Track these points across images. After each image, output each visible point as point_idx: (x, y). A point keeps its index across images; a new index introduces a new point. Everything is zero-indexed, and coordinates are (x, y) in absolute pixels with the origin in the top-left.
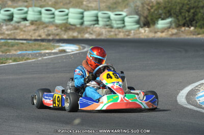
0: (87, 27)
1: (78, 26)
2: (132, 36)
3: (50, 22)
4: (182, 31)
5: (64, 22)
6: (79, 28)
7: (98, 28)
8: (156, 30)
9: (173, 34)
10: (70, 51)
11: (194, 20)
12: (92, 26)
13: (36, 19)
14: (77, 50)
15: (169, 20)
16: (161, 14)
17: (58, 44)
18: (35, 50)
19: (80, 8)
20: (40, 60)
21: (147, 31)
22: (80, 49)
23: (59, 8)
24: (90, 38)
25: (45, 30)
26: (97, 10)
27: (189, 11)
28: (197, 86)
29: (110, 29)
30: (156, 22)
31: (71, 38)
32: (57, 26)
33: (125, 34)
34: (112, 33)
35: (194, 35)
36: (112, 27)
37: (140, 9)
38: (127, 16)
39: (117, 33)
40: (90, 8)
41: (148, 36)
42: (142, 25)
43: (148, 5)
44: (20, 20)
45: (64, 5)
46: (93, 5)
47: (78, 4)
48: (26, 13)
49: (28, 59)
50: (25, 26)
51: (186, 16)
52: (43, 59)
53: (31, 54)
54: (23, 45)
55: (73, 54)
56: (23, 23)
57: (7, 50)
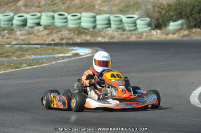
0: (100, 31)
1: (91, 30)
2: (144, 39)
3: (63, 27)
4: (193, 33)
5: (77, 26)
6: (91, 32)
7: (110, 32)
8: (168, 32)
9: (185, 36)
10: (83, 54)
12: (105, 29)
13: (49, 24)
14: (90, 53)
15: (180, 22)
16: (172, 16)
17: (71, 48)
18: (49, 55)
19: (92, 11)
20: (54, 64)
21: (158, 34)
22: (93, 52)
23: (72, 13)
24: (103, 41)
25: (59, 35)
26: (109, 13)
27: (199, 13)
29: (122, 32)
30: (167, 24)
31: (83, 41)
32: (70, 30)
33: (137, 37)
34: (124, 36)
36: (124, 30)
37: (151, 12)
38: (138, 18)
39: (129, 35)
40: (102, 12)
41: (159, 38)
42: (154, 28)
43: (159, 7)
44: (33, 25)
45: (76, 9)
46: (105, 9)
47: (90, 8)
48: (40, 18)
49: (42, 63)
50: (39, 31)
51: (197, 17)
52: (56, 63)
53: (45, 58)
54: (37, 50)
55: (86, 58)
56: (37, 28)
57: (22, 55)
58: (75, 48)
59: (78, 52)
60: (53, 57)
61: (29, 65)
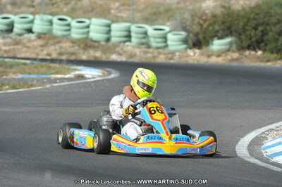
0: (115, 46)
1: (103, 43)
2: (176, 60)
3: (64, 36)
4: (246, 56)
5: (84, 36)
6: (103, 46)
7: (129, 47)
8: (210, 54)
9: (233, 60)
10: (90, 76)
11: (262, 41)
12: (122, 44)
13: (45, 32)
14: (99, 76)
15: (228, 40)
16: (217, 31)
17: (74, 67)
18: (42, 74)
19: (106, 18)
20: (47, 88)
21: (197, 55)
22: (104, 75)
23: (77, 18)
24: (119, 60)
25: (57, 47)
26: (130, 22)
27: (256, 29)
28: (263, 133)
29: (146, 50)
30: (210, 41)
31: (92, 59)
32: (74, 42)
33: (167, 57)
34: (149, 55)
35: (262, 61)
36: (149, 47)
37: (188, 24)
38: (170, 32)
39: (155, 54)
40: (120, 19)
41: (198, 61)
42: (191, 46)
43: (200, 18)
44: (23, 32)
45: (84, 13)
46: (124, 15)
47: (103, 12)
48: (32, 22)
49: (32, 86)
50: (30, 41)
51: (252, 34)
52: (52, 86)
53: (36, 79)
54: (25, 67)
55: (94, 81)
56: (27, 36)
57: (3, 72)
58: (79, 68)
59: (82, 73)
60: (47, 79)
61: (14, 87)
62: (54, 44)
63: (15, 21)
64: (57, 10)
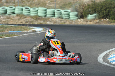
0: (48, 18)
1: (43, 17)
2: (73, 23)
3: (27, 15)
4: (102, 21)
5: (36, 15)
6: (44, 18)
7: (54, 19)
8: (87, 20)
9: (97, 23)
10: (38, 31)
11: (108, 15)
12: (51, 17)
13: (20, 13)
14: (42, 31)
15: (94, 15)
16: (90, 11)
17: (32, 27)
18: (19, 31)
19: (44, 7)
20: (21, 36)
21: (82, 21)
22: (44, 30)
23: (33, 7)
24: (50, 24)
25: (25, 19)
26: (54, 8)
27: (106, 10)
28: (109, 52)
29: (61, 19)
30: (87, 16)
31: (39, 24)
32: (32, 17)
33: (70, 22)
34: (62, 22)
35: (108, 23)
36: (62, 18)
37: (78, 8)
38: (71, 12)
39: (65, 21)
40: (50, 7)
41: (82, 24)
42: (79, 18)
43: (83, 6)
44: (11, 13)
45: (35, 5)
46: (52, 6)
47: (43, 5)
48: (14, 9)
49: (15, 35)
50: (14, 17)
51: (104, 12)
52: (23, 35)
53: (16, 33)
54: (12, 28)
55: (40, 33)
56: (12, 15)
57: (3, 30)
58: (34, 28)
59: (35, 30)
60: (21, 32)
61: (7, 36)
62: (24, 18)
63: (8, 9)
64: (24, 4)
